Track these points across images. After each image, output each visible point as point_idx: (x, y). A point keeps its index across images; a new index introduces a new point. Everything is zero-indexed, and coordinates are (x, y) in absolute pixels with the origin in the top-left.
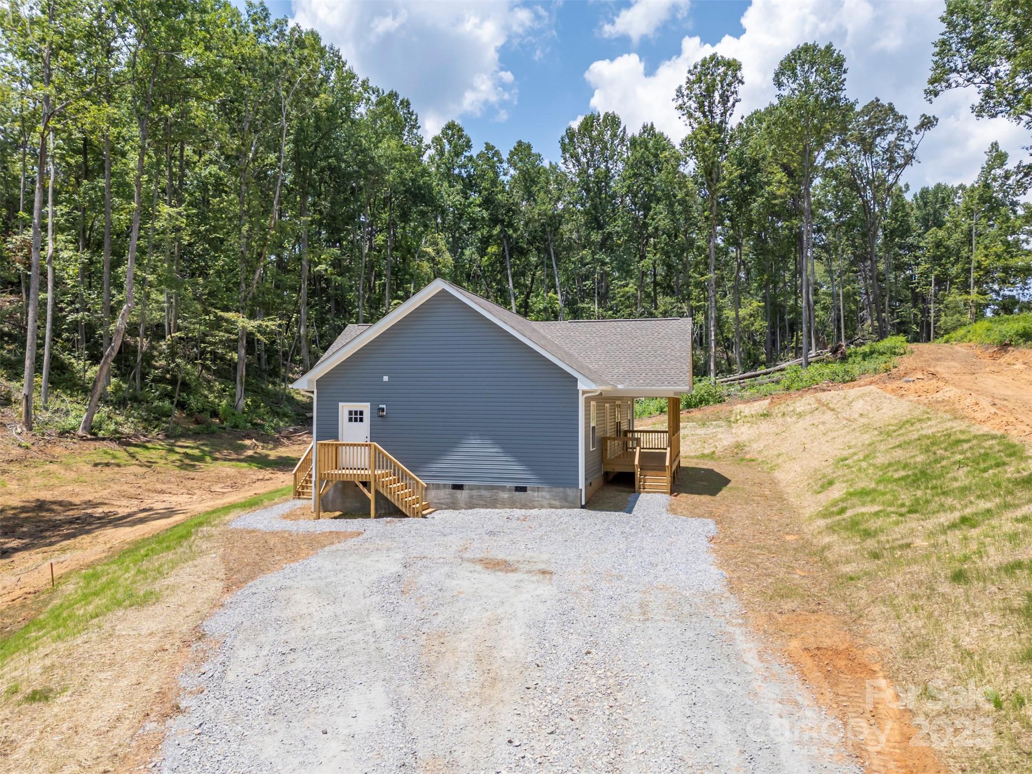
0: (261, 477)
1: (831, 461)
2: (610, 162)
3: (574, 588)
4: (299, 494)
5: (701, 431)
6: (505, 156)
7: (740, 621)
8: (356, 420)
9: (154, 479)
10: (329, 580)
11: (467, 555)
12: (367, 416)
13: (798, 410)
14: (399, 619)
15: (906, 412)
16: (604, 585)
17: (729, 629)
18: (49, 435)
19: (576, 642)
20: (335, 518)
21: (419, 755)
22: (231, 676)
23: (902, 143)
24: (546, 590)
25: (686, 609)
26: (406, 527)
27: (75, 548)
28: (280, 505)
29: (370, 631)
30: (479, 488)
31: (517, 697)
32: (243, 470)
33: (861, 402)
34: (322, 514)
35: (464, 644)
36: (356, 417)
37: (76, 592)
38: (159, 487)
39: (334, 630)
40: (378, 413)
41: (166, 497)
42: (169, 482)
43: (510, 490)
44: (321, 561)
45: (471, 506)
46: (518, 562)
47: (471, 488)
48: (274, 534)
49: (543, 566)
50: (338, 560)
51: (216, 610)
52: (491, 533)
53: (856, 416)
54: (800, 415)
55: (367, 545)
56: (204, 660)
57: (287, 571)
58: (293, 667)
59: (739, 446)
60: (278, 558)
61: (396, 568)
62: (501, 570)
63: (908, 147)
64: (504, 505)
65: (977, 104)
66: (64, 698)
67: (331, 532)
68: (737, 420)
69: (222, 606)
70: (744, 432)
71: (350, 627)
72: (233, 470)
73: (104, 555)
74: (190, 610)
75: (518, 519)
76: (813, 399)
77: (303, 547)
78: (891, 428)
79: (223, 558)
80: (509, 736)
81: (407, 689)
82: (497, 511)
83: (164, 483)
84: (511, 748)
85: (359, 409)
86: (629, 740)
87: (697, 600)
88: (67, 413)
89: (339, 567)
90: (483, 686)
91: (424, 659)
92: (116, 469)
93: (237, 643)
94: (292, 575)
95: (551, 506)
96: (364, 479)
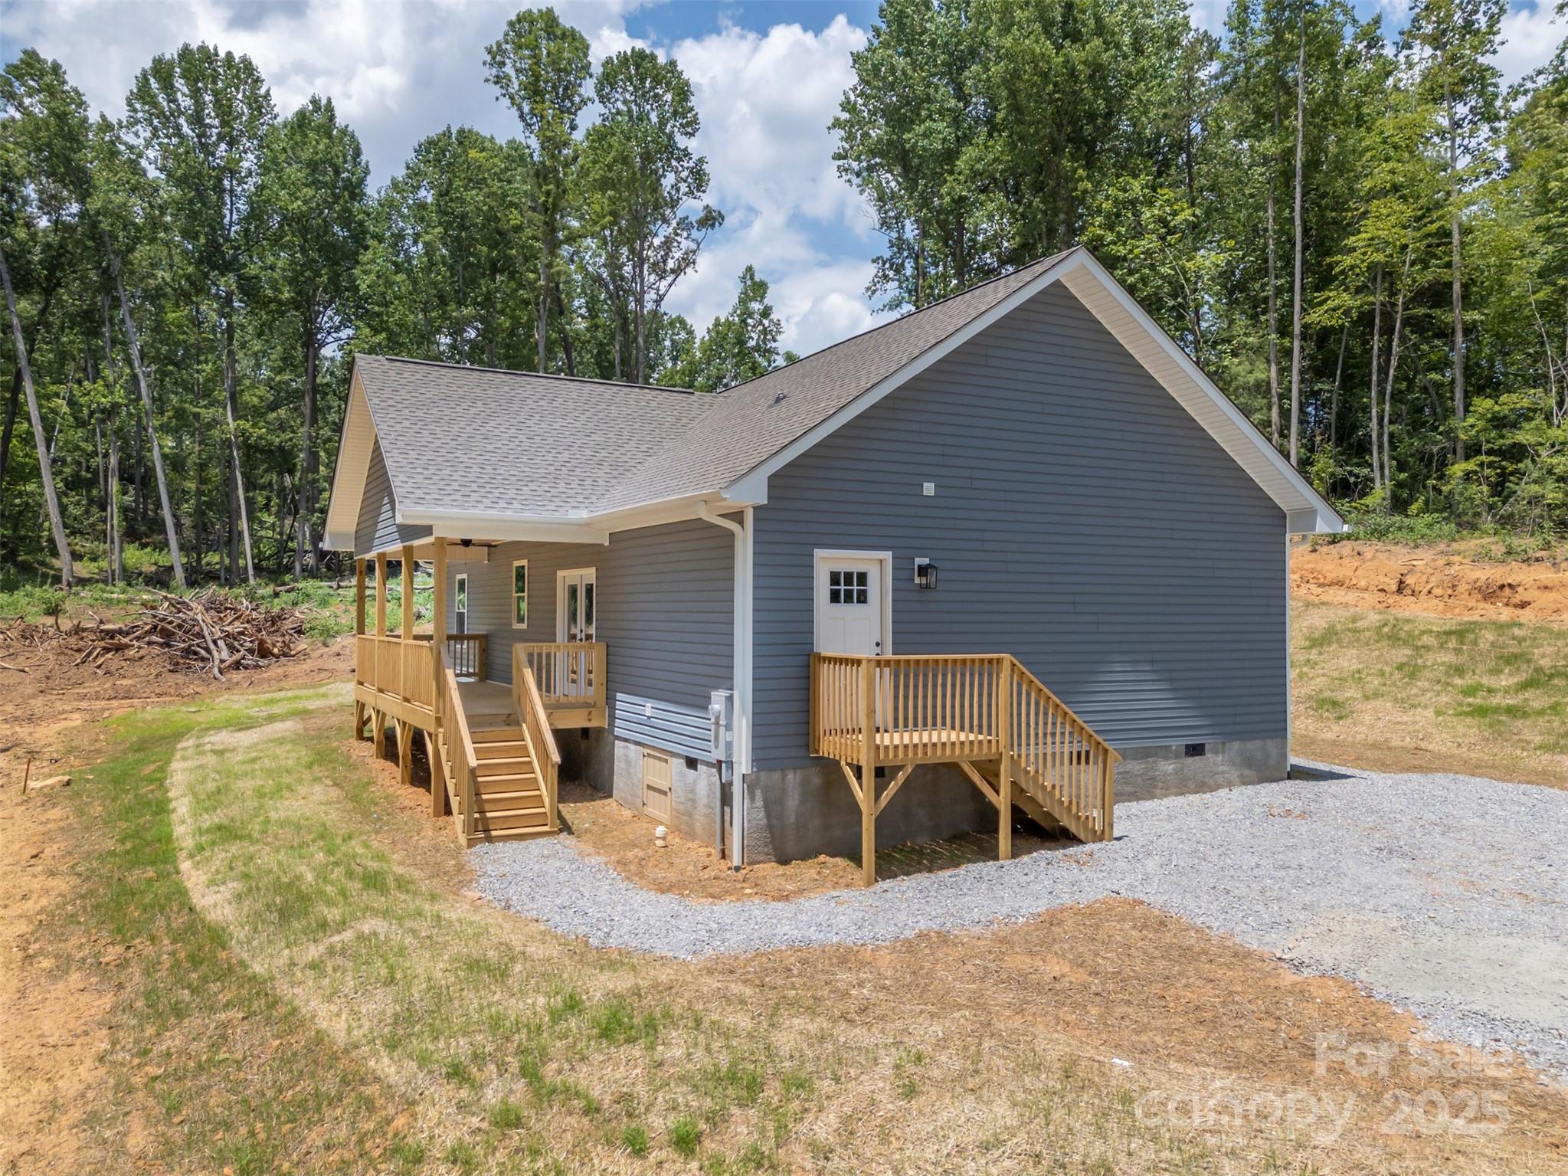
8: (848, 599)
12: (879, 588)
36: (849, 588)
43: (1177, 757)
64: (1167, 789)
85: (856, 568)
95: (1243, 781)
96: (984, 754)
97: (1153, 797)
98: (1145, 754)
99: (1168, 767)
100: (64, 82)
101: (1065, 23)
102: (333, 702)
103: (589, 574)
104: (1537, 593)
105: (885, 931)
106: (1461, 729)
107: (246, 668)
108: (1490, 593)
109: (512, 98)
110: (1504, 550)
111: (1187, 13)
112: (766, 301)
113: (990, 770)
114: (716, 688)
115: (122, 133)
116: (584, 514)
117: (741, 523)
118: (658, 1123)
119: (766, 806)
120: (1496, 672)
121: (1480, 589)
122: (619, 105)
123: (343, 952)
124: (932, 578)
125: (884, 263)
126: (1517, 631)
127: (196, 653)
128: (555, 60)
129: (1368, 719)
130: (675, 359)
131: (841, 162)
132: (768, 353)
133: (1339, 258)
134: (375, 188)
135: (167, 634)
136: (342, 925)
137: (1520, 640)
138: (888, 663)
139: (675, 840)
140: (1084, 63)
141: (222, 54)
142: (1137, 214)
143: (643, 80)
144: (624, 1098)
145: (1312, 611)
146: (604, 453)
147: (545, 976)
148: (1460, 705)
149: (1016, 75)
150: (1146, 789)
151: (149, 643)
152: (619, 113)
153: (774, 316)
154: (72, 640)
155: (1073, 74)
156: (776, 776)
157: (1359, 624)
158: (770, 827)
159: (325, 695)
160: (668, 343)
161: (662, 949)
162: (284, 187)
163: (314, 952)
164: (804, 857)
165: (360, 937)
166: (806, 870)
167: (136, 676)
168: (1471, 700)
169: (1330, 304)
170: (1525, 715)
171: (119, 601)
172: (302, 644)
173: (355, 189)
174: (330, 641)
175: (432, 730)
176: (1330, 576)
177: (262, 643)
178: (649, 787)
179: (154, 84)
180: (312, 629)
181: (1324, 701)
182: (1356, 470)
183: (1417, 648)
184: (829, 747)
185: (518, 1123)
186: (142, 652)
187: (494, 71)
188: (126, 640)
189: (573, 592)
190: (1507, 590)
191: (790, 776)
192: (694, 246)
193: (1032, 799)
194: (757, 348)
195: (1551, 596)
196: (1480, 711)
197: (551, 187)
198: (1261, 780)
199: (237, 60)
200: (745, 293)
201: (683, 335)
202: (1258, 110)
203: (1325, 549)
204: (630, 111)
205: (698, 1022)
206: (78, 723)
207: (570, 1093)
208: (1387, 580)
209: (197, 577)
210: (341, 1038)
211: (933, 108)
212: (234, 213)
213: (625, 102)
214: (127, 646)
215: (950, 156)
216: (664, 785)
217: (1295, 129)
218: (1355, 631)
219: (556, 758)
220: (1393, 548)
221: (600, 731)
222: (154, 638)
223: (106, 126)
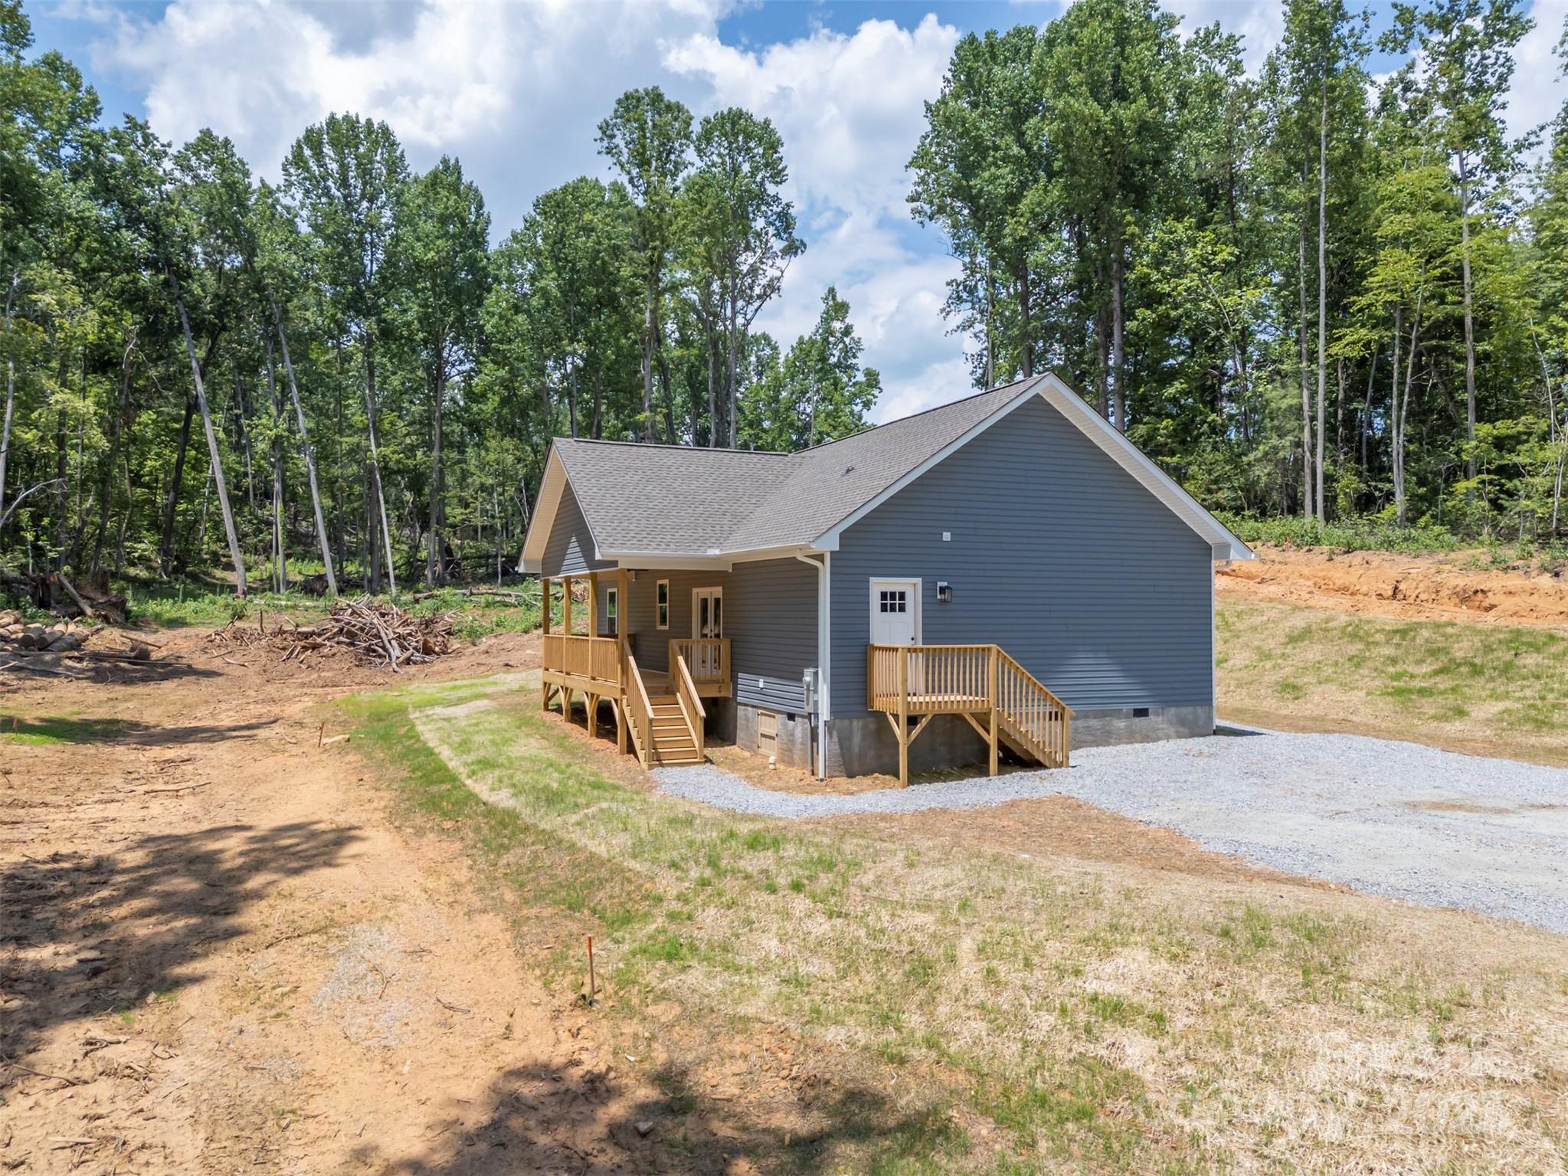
8: (893, 609)
12: (913, 602)
30: (1086, 715)
36: (893, 602)
40: (935, 597)
43: (1127, 717)
45: (1075, 745)
64: (1119, 739)
75: (1195, 754)
82: (1111, 748)
85: (897, 589)
95: (1179, 736)
96: (979, 709)
97: (1108, 744)
98: (1103, 714)
99: (1120, 724)
100: (233, 155)
101: (1115, 81)
102: (504, 688)
103: (717, 591)
104: (1503, 597)
105: (910, 807)
106: (1381, 705)
107: (415, 663)
108: (1465, 597)
109: (622, 167)
110: (1490, 559)
111: (1239, 57)
112: (847, 321)
113: (983, 719)
114: (807, 667)
115: (280, 195)
116: (717, 552)
117: (823, 562)
118: (782, 881)
119: (840, 741)
120: (1420, 662)
121: (1457, 594)
122: (715, 158)
123: (594, 817)
124: (947, 596)
125: (958, 285)
126: (1449, 630)
127: (374, 651)
128: (659, 130)
129: (1316, 698)
130: (760, 374)
131: (915, 205)
132: (848, 368)
133: (1353, 298)
134: (497, 239)
135: (351, 635)
136: (588, 806)
137: (1446, 637)
138: (922, 650)
139: (781, 767)
140: (1132, 120)
141: (363, 121)
142: (1181, 254)
143: (736, 135)
144: (765, 872)
145: (1297, 613)
146: (727, 506)
147: (715, 823)
148: (1386, 687)
149: (1068, 132)
150: (1104, 739)
151: (338, 643)
152: (714, 165)
153: (855, 335)
154: (278, 640)
155: (1121, 131)
156: (846, 722)
157: (1330, 625)
158: (843, 755)
159: (495, 683)
160: (753, 359)
161: (777, 814)
162: (418, 239)
163: (575, 818)
164: (865, 774)
165: (602, 810)
166: (867, 781)
167: (331, 669)
168: (1395, 683)
169: (1349, 339)
170: (1431, 694)
171: (287, 607)
172: (455, 644)
173: (478, 239)
174: (477, 642)
175: (618, 697)
176: (1339, 583)
177: (426, 643)
178: (763, 735)
179: (307, 152)
180: (460, 631)
181: (1287, 686)
182: (1380, 485)
183: (1368, 644)
184: (879, 704)
185: (709, 884)
186: (334, 650)
187: (605, 143)
188: (319, 640)
189: (705, 601)
190: (1480, 594)
191: (855, 723)
192: (778, 274)
193: (1014, 740)
194: (838, 365)
195: (1513, 600)
196: (1399, 692)
197: (658, 243)
198: (1192, 735)
199: (376, 126)
200: (827, 312)
201: (768, 351)
202: (1290, 161)
203: (1340, 558)
204: (723, 163)
205: (801, 841)
206: (310, 704)
207: (734, 872)
208: (1384, 586)
209: (347, 586)
210: (605, 855)
211: (997, 155)
212: (372, 263)
213: (720, 155)
214: (321, 645)
215: (1013, 198)
216: (772, 732)
217: (1318, 181)
218: (1326, 630)
219: (703, 713)
220: (1396, 557)
221: (726, 699)
222: (342, 639)
223: (267, 192)
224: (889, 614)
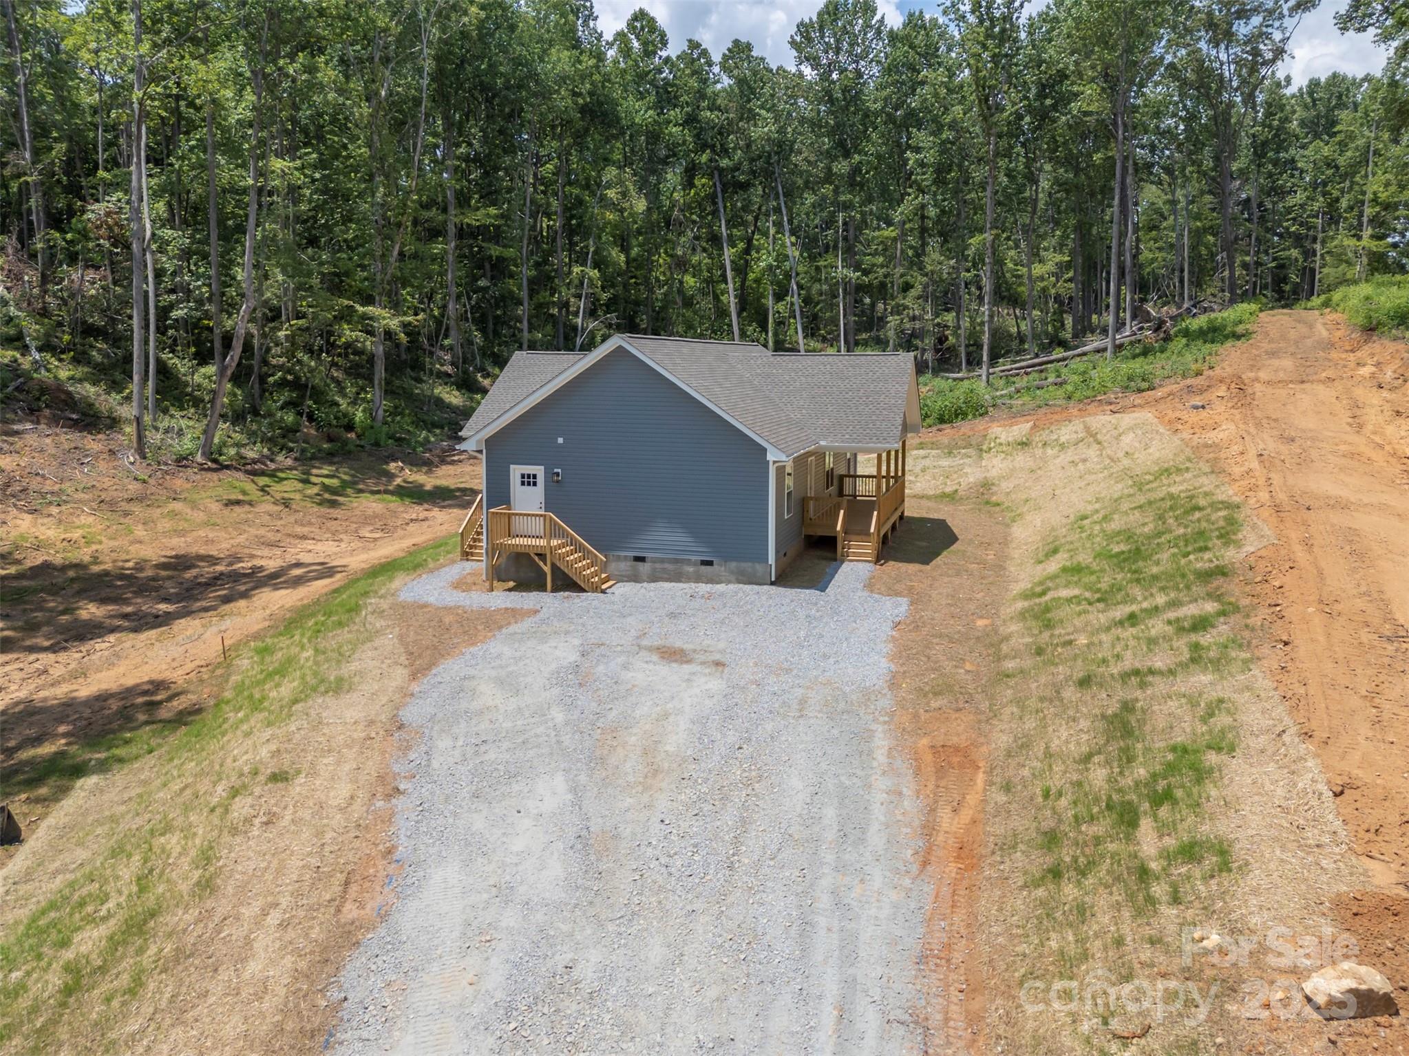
0: (414, 516)
1: (1072, 518)
2: (863, 63)
3: (742, 683)
4: (467, 554)
5: (945, 463)
6: (716, 57)
7: (886, 719)
8: (529, 484)
9: (292, 519)
10: (510, 669)
11: (645, 642)
12: (541, 480)
13: (1063, 439)
14: (577, 713)
15: (1171, 456)
16: (772, 679)
17: (874, 727)
18: (166, 464)
19: (732, 737)
20: (510, 590)
21: (592, 829)
22: (435, 764)
23: (1270, 30)
24: (716, 684)
25: (842, 705)
26: (584, 604)
27: (232, 614)
28: (447, 569)
29: (550, 724)
30: (662, 561)
31: (673, 786)
32: (392, 505)
33: (1131, 435)
34: (495, 583)
35: (634, 739)
36: (529, 480)
37: (253, 668)
38: (299, 530)
39: (519, 723)
40: (551, 476)
41: (309, 544)
42: (310, 524)
43: (695, 564)
44: (498, 646)
45: (654, 579)
46: (695, 651)
47: (654, 561)
48: (448, 609)
49: (717, 657)
50: (516, 645)
51: (408, 699)
52: (672, 615)
53: (1121, 454)
54: (1063, 447)
55: (544, 628)
56: (408, 748)
57: (468, 657)
58: (486, 757)
59: (986, 485)
60: (455, 641)
61: (573, 657)
62: (676, 661)
63: (1277, 36)
64: (689, 579)
65: (1343, 12)
66: (301, 779)
67: (507, 609)
68: (990, 449)
69: (412, 695)
70: (995, 466)
71: (533, 720)
72: (380, 506)
73: (267, 624)
74: (384, 700)
75: (703, 597)
76: (1082, 426)
77: (480, 627)
78: (1147, 477)
79: (401, 638)
80: (662, 816)
81: (583, 778)
82: (681, 585)
83: (303, 525)
84: (663, 827)
85: (532, 472)
86: (755, 821)
87: (854, 697)
88: (180, 433)
89: (518, 654)
90: (646, 777)
91: (598, 753)
92: (247, 508)
93: (435, 734)
94: (473, 662)
95: (739, 582)
97: (679, 581)
99: (691, 569)
124: (559, 477)
150: (677, 577)
198: (750, 583)
224: (526, 488)
